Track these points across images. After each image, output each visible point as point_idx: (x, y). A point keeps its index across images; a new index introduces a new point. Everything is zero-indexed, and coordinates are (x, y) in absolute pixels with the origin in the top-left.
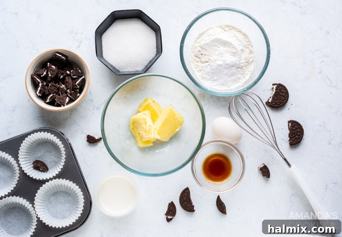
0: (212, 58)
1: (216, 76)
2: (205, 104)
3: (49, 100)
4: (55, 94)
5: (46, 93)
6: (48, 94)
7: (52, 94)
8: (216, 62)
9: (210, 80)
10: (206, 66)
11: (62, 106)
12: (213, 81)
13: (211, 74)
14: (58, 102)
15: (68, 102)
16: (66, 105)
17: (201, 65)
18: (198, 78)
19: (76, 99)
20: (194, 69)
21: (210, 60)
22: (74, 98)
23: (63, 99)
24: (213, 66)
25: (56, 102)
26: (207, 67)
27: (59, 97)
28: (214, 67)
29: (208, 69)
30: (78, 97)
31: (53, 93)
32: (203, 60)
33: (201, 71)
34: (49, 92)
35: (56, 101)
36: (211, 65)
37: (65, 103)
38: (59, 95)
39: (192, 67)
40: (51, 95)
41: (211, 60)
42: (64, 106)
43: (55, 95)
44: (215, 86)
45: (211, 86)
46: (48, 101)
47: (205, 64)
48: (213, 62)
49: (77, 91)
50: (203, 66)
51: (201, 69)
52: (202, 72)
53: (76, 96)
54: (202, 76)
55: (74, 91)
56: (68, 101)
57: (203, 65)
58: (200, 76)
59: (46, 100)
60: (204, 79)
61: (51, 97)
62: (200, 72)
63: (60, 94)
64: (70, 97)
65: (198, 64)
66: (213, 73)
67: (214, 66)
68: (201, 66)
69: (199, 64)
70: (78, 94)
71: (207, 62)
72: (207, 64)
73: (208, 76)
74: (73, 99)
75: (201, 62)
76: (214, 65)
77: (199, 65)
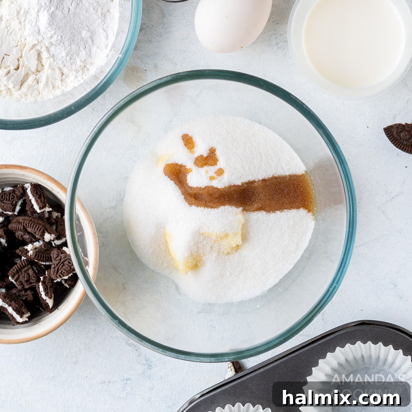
0: (31, 41)
1: (80, 33)
2: (156, 66)
3: (50, 298)
4: (42, 278)
5: (30, 297)
6: (33, 295)
7: (40, 284)
8: (43, 30)
9: (90, 50)
10: (52, 60)
12: (92, 41)
13: (73, 47)
14: (66, 278)
17: (46, 72)
18: (82, 81)
20: (58, 92)
21: (34, 46)
23: (62, 260)
24: (52, 40)
25: (63, 282)
26: (53, 56)
27: (52, 270)
28: (55, 37)
29: (61, 53)
31: (38, 280)
32: (33, 64)
33: (63, 74)
34: (30, 289)
35: (61, 282)
36: (48, 45)
38: (48, 267)
39: (51, 97)
40: (41, 288)
41: (37, 42)
43: (44, 278)
44: (107, 37)
45: (107, 46)
46: (50, 302)
47: (44, 62)
48: (40, 38)
49: (57, 217)
50: (50, 66)
51: (58, 73)
52: (65, 71)
54: (77, 71)
55: (53, 224)
57: (46, 66)
58: (76, 77)
59: (47, 305)
60: (88, 66)
61: (45, 289)
62: (66, 77)
63: (45, 265)
65: (43, 80)
66: (72, 41)
67: (51, 37)
68: (50, 71)
69: (43, 76)
71: (39, 55)
72: (45, 55)
73: (78, 55)
75: (38, 71)
76: (49, 35)
77: (47, 79)
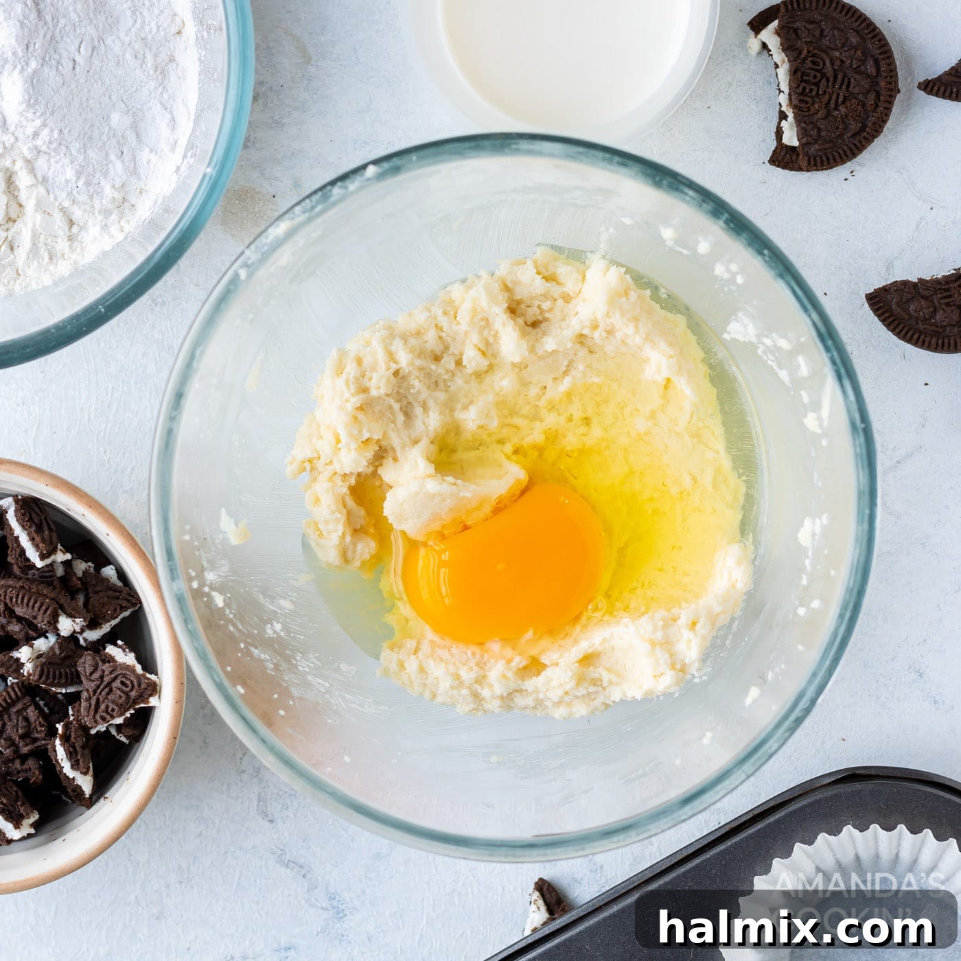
1: (107, 119)
3: (85, 773)
4: (60, 727)
6: (42, 769)
7: (58, 742)
9: (134, 158)
10: (42, 189)
11: (153, 701)
12: (138, 135)
13: (92, 154)
14: (119, 721)
15: (139, 659)
16: (152, 677)
17: (31, 220)
18: (120, 237)
19: (130, 597)
20: (63, 268)
22: (123, 609)
23: (106, 679)
24: (39, 142)
25: (113, 732)
26: (43, 181)
27: (84, 704)
28: (45, 134)
29: (63, 171)
30: (122, 575)
31: (52, 733)
33: (71, 223)
35: (107, 732)
36: (28, 155)
37: (138, 677)
38: (74, 698)
40: (61, 752)
42: (154, 689)
43: (66, 727)
44: (173, 123)
45: (174, 146)
46: (85, 783)
47: (23, 196)
48: (8, 139)
49: (85, 572)
50: (38, 204)
51: (58, 220)
52: (77, 214)
53: (113, 588)
54: (106, 213)
55: (78, 591)
56: (132, 655)
57: (30, 206)
58: (105, 227)
59: (78, 791)
60: (133, 200)
61: (71, 755)
62: (81, 228)
63: (65, 695)
64: (106, 628)
65: (25, 242)
67: (36, 135)
68: (39, 217)
69: (24, 232)
70: (109, 572)
71: (10, 181)
72: (23, 179)
73: (105, 175)
74: (126, 614)
75: (9, 219)
76: (30, 131)
77: (35, 237)
